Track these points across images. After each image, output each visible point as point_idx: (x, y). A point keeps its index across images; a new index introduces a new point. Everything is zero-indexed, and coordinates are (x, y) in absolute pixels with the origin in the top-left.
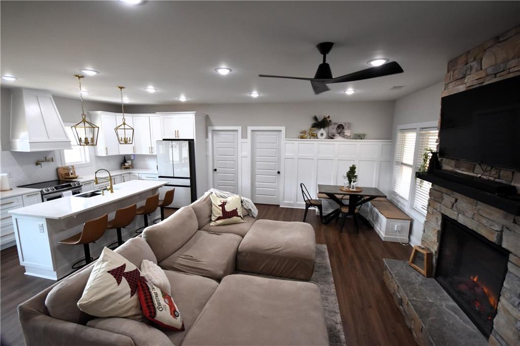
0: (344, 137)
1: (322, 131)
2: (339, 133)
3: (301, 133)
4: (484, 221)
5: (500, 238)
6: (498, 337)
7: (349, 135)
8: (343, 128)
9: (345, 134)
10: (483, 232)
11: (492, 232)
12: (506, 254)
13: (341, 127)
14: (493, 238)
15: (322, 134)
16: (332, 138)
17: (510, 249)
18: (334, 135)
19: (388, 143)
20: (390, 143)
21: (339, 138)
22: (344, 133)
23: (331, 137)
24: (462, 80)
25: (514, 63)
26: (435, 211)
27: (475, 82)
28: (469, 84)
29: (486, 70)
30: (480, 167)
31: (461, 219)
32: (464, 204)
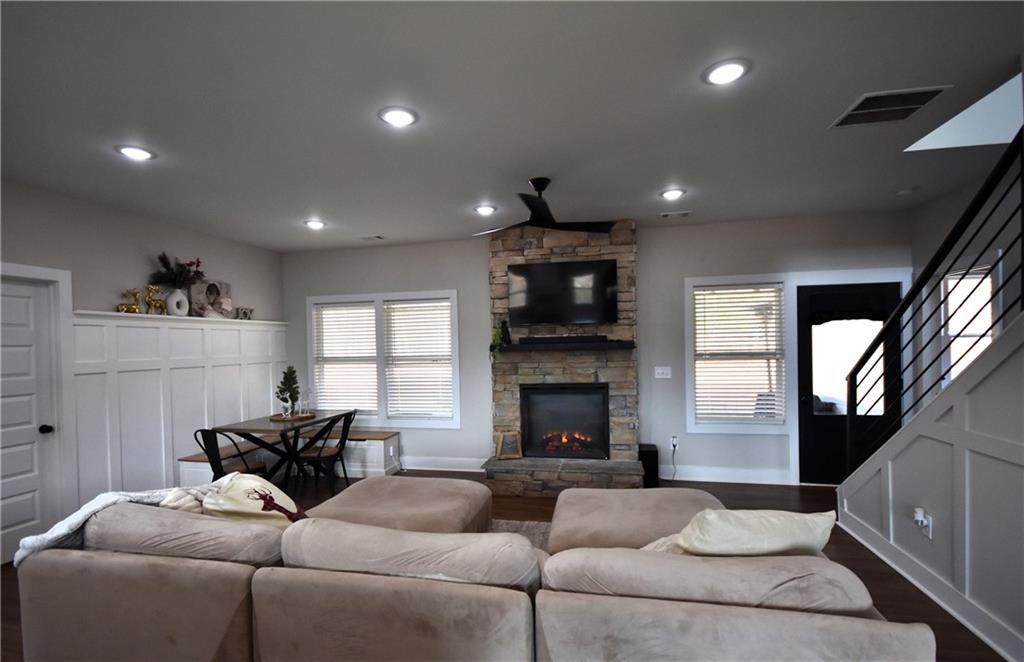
0: (221, 313)
1: (179, 295)
2: (212, 304)
3: (124, 296)
4: (579, 371)
5: (597, 376)
6: (618, 447)
7: (229, 309)
8: (218, 294)
9: (224, 306)
10: (581, 380)
11: (589, 376)
12: (605, 387)
13: (213, 290)
14: (592, 380)
15: (178, 305)
16: (201, 316)
17: (609, 381)
18: (203, 308)
19: (280, 329)
20: (284, 329)
21: (213, 317)
22: (221, 303)
23: (196, 312)
24: (520, 253)
25: (581, 249)
26: (508, 386)
27: (539, 257)
28: (530, 257)
29: (551, 250)
30: (564, 328)
31: (550, 380)
32: (550, 365)
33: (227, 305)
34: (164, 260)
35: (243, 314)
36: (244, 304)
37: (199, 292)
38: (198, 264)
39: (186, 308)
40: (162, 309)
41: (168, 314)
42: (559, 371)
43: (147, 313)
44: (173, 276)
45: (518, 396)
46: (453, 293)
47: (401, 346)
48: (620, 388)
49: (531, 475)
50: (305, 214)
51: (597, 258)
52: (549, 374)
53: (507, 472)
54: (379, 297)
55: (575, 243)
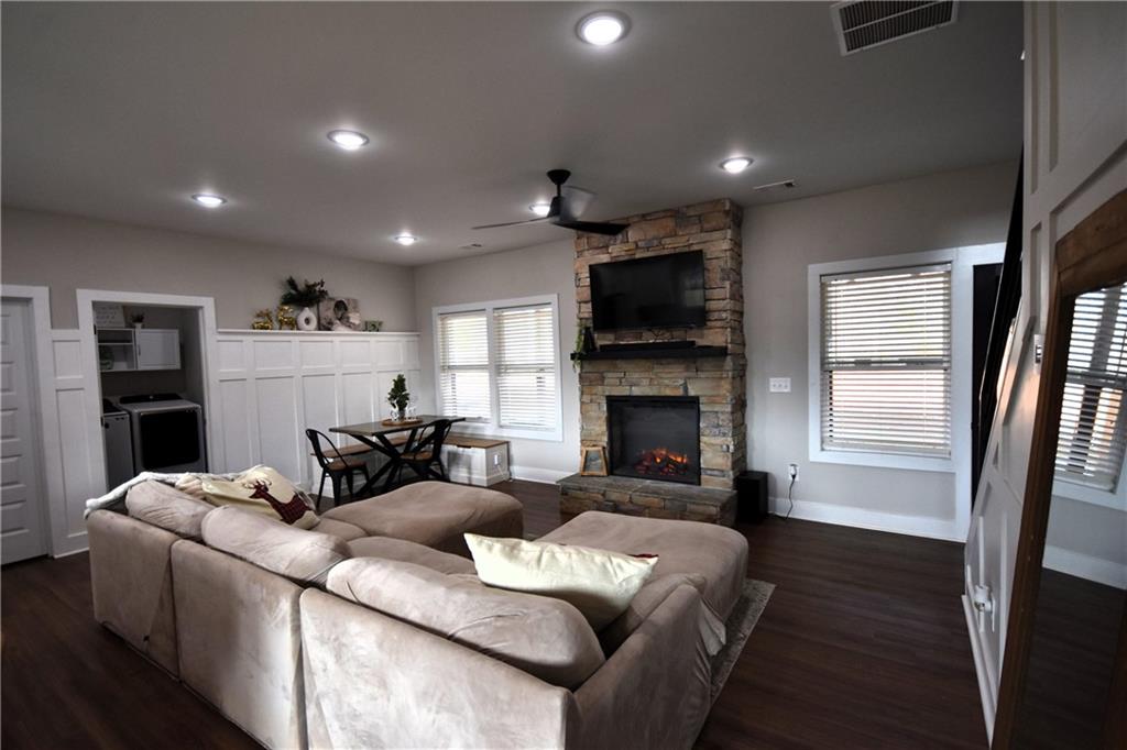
0: (349, 326)
1: (308, 313)
2: (340, 320)
3: (258, 316)
4: (666, 382)
5: (686, 389)
6: (709, 472)
7: (357, 322)
8: (346, 309)
9: (352, 321)
10: (668, 392)
11: (677, 388)
12: (695, 401)
13: (341, 306)
14: (680, 392)
15: (308, 321)
16: (329, 329)
17: (699, 393)
18: (331, 323)
19: (411, 339)
20: (416, 339)
21: (340, 329)
22: (348, 318)
23: (325, 326)
24: (604, 250)
25: (668, 241)
26: (594, 397)
27: (623, 253)
28: (614, 255)
29: (636, 243)
30: (650, 333)
31: (636, 391)
32: (637, 375)
33: (355, 319)
34: (292, 283)
35: (374, 327)
36: (372, 317)
37: (327, 310)
38: (322, 284)
39: (314, 323)
40: (293, 324)
41: (298, 329)
42: (645, 382)
43: (280, 329)
44: (302, 296)
45: (605, 409)
46: (553, 298)
47: (512, 355)
48: (713, 403)
49: (603, 495)
50: (396, 230)
51: (686, 249)
52: (635, 385)
53: (581, 489)
54: (489, 305)
55: (662, 233)
